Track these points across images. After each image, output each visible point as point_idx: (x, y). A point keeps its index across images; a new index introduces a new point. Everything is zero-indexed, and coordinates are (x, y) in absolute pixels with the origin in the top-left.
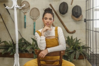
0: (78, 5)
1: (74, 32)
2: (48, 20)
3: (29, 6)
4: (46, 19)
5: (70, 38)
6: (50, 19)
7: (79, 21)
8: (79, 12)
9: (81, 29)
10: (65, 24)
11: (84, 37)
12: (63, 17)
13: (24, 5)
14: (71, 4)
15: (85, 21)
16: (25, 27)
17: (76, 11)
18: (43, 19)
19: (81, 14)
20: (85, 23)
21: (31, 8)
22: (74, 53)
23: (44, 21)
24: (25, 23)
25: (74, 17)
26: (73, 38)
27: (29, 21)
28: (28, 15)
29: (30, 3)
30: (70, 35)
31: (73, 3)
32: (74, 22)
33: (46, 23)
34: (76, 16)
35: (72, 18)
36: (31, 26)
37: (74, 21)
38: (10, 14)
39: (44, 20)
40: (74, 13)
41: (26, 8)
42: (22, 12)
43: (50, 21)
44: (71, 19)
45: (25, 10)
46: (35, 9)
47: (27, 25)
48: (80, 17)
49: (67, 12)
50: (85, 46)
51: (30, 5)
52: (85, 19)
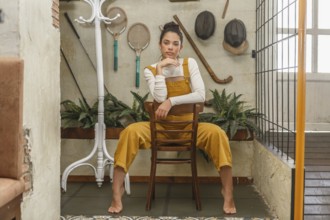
0: (238, 18)
1: (228, 81)
2: (171, 46)
3: (126, 20)
4: (167, 42)
5: (220, 94)
6: (175, 44)
7: (239, 55)
8: (240, 35)
9: (245, 75)
10: (209, 62)
11: (252, 91)
12: (205, 45)
13: (119, 15)
14: (223, 17)
15: (254, 55)
16: (115, 69)
17: (234, 33)
18: (160, 43)
19: (244, 38)
20: (253, 60)
21: (130, 23)
22: (228, 124)
23: (162, 48)
24: (116, 60)
25: (229, 46)
26: (227, 95)
27: (125, 55)
28: (122, 39)
29: (127, 12)
30: (220, 88)
31: (227, 15)
32: (228, 58)
33: (167, 50)
34: (232, 42)
35: (225, 48)
36: (128, 65)
37: (230, 56)
38: (79, 38)
39: (163, 45)
40: (229, 37)
41: (118, 25)
42: (108, 34)
43: (175, 48)
44: (223, 52)
45: (117, 28)
46: (139, 26)
47: (119, 63)
48: (243, 45)
49: (212, 33)
50: (254, 111)
51: (128, 17)
52: (253, 51)
